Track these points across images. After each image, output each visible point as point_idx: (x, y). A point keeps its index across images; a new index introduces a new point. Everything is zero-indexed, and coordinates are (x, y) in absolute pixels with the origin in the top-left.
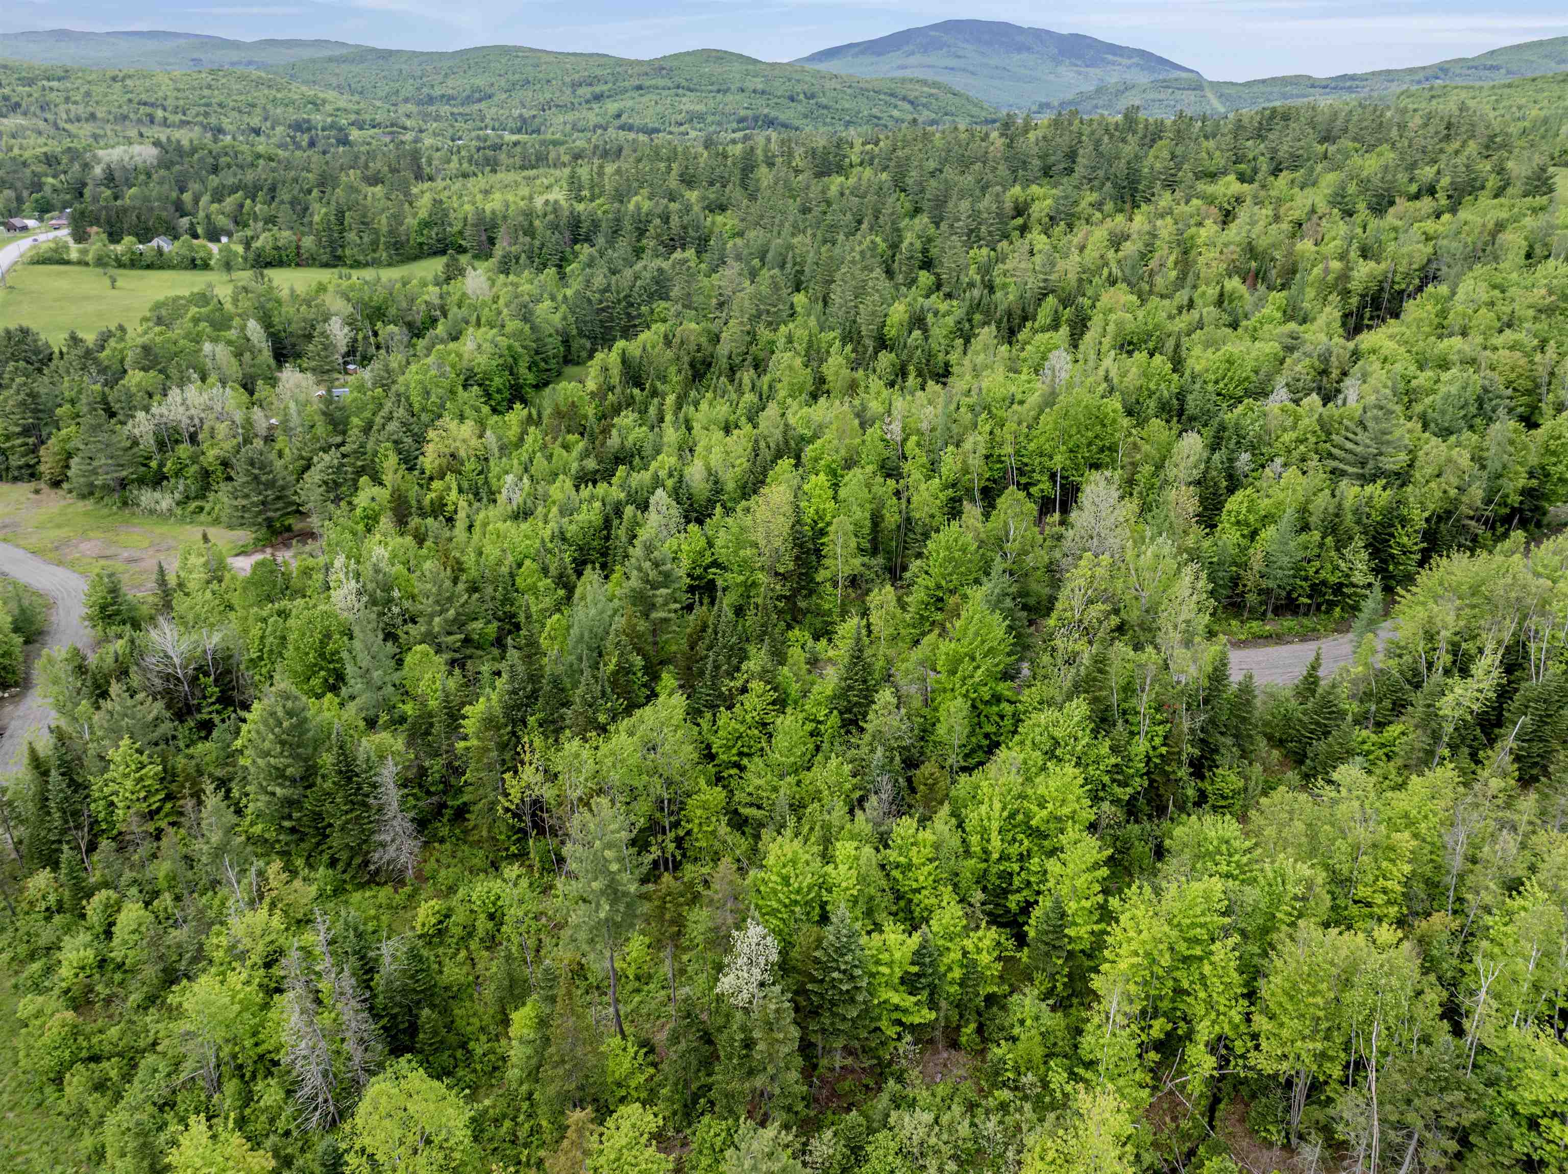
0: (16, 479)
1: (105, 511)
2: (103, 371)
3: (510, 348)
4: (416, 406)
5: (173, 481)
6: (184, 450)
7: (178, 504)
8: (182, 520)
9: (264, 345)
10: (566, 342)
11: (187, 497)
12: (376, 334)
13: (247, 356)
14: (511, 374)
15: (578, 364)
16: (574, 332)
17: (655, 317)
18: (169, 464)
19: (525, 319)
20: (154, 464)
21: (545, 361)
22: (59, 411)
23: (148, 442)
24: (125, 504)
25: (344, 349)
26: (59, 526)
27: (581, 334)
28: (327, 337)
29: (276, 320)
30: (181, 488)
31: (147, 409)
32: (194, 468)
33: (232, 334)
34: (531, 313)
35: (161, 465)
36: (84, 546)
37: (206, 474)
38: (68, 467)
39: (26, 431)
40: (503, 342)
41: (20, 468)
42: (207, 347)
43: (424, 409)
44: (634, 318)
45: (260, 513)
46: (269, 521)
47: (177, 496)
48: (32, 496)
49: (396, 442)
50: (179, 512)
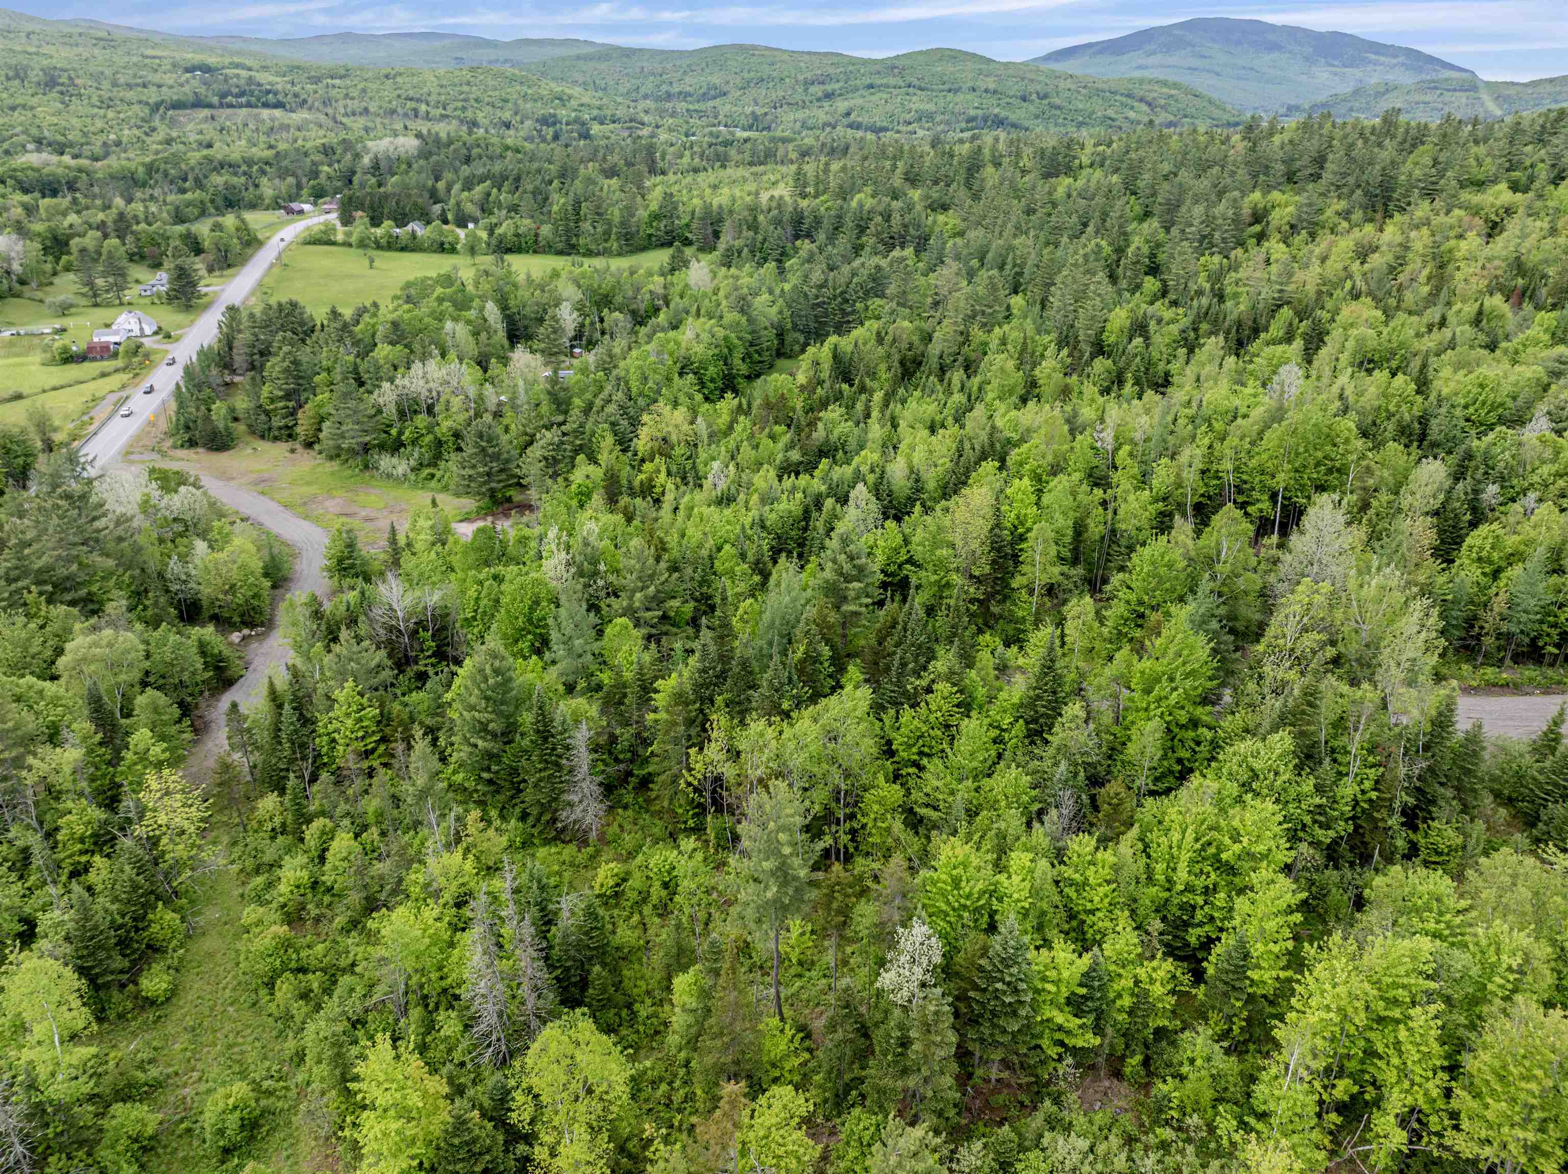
0: (276, 439)
1: (350, 472)
2: (356, 343)
3: (726, 338)
4: (634, 390)
5: (409, 448)
6: (422, 420)
7: (412, 470)
8: (415, 485)
9: (499, 326)
10: (780, 335)
11: (421, 464)
12: (602, 320)
13: (484, 335)
14: (726, 364)
15: (790, 357)
16: (789, 326)
17: (870, 313)
18: (407, 433)
19: (742, 311)
20: (394, 432)
21: (759, 353)
22: (317, 379)
23: (391, 411)
24: (366, 467)
25: (571, 334)
26: (308, 484)
27: (795, 327)
28: (557, 321)
29: (512, 303)
30: (416, 455)
31: (392, 380)
32: (428, 438)
33: (472, 314)
34: (749, 305)
35: (401, 433)
36: (329, 504)
37: (439, 443)
38: (320, 430)
39: (288, 396)
40: (720, 333)
41: (280, 428)
42: (449, 325)
43: (641, 394)
44: (848, 314)
45: (485, 483)
46: (492, 492)
47: (412, 463)
48: (287, 454)
49: (613, 424)
50: (413, 477)
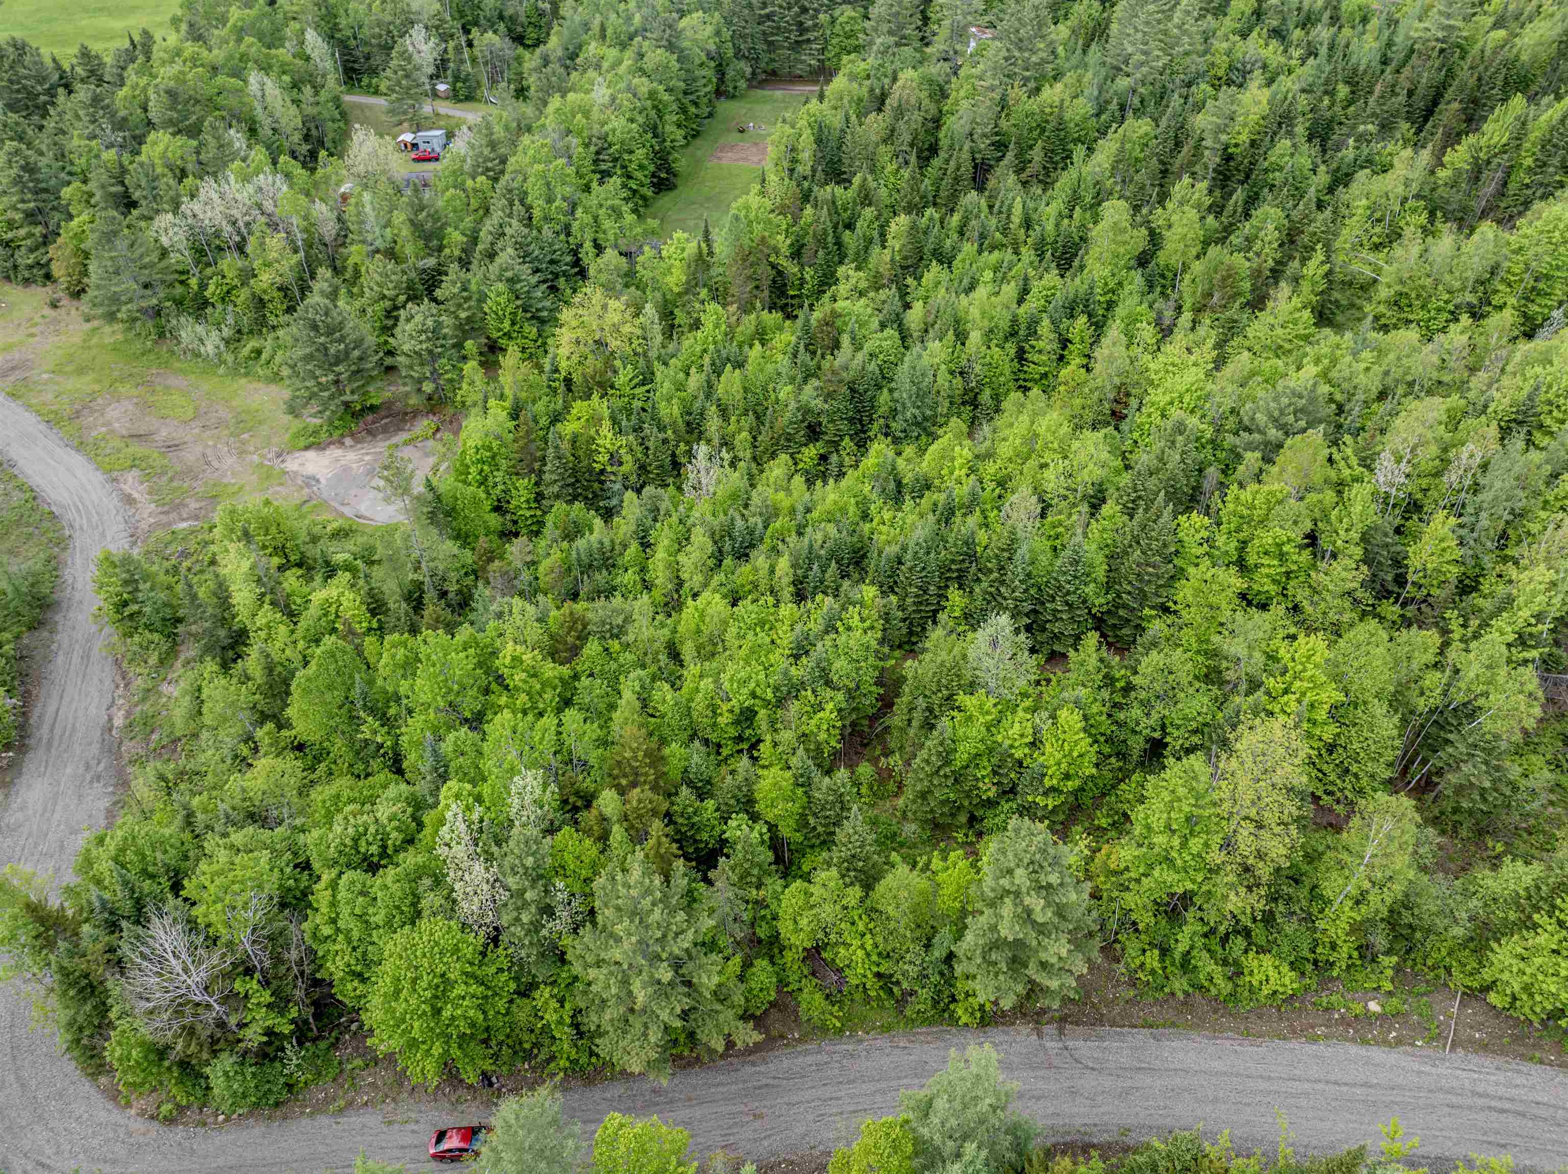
0: (27, 282)
1: (138, 346)
2: (121, 125)
3: (652, 95)
4: (537, 213)
5: (220, 307)
6: (229, 264)
7: (227, 342)
8: (234, 372)
9: (329, 64)
10: (721, 71)
11: (239, 332)
12: (470, 44)
13: (308, 90)
14: (655, 136)
15: (734, 97)
16: (730, 53)
18: (211, 288)
19: (671, 47)
20: (194, 282)
21: (695, 104)
22: (66, 192)
23: (181, 257)
24: (161, 335)
25: (431, 70)
26: (81, 371)
27: (738, 54)
28: (409, 59)
29: (343, 22)
30: (230, 320)
31: (176, 207)
32: (243, 295)
33: (284, 53)
34: (679, 34)
35: (203, 286)
36: (113, 412)
37: (260, 303)
38: (85, 273)
39: (31, 217)
40: (643, 85)
41: (31, 267)
42: (254, 78)
43: (547, 219)
44: (807, 30)
46: (347, 405)
47: (227, 332)
48: (48, 311)
49: (512, 281)
50: (230, 358)
